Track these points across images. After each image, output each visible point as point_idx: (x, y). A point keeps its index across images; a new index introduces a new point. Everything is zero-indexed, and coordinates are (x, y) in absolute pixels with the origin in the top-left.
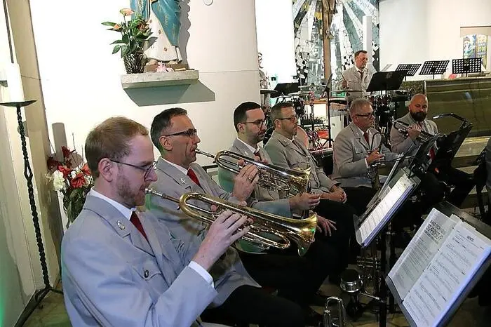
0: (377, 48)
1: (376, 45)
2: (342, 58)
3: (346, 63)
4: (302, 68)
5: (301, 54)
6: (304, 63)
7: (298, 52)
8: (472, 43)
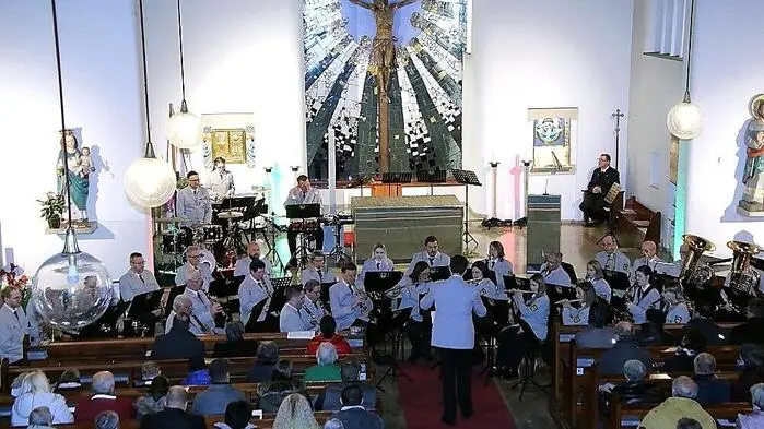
0: (458, 113)
1: (456, 109)
2: (406, 125)
3: (411, 132)
4: (347, 137)
5: (346, 119)
6: (350, 130)
7: (343, 118)
8: (556, 125)
